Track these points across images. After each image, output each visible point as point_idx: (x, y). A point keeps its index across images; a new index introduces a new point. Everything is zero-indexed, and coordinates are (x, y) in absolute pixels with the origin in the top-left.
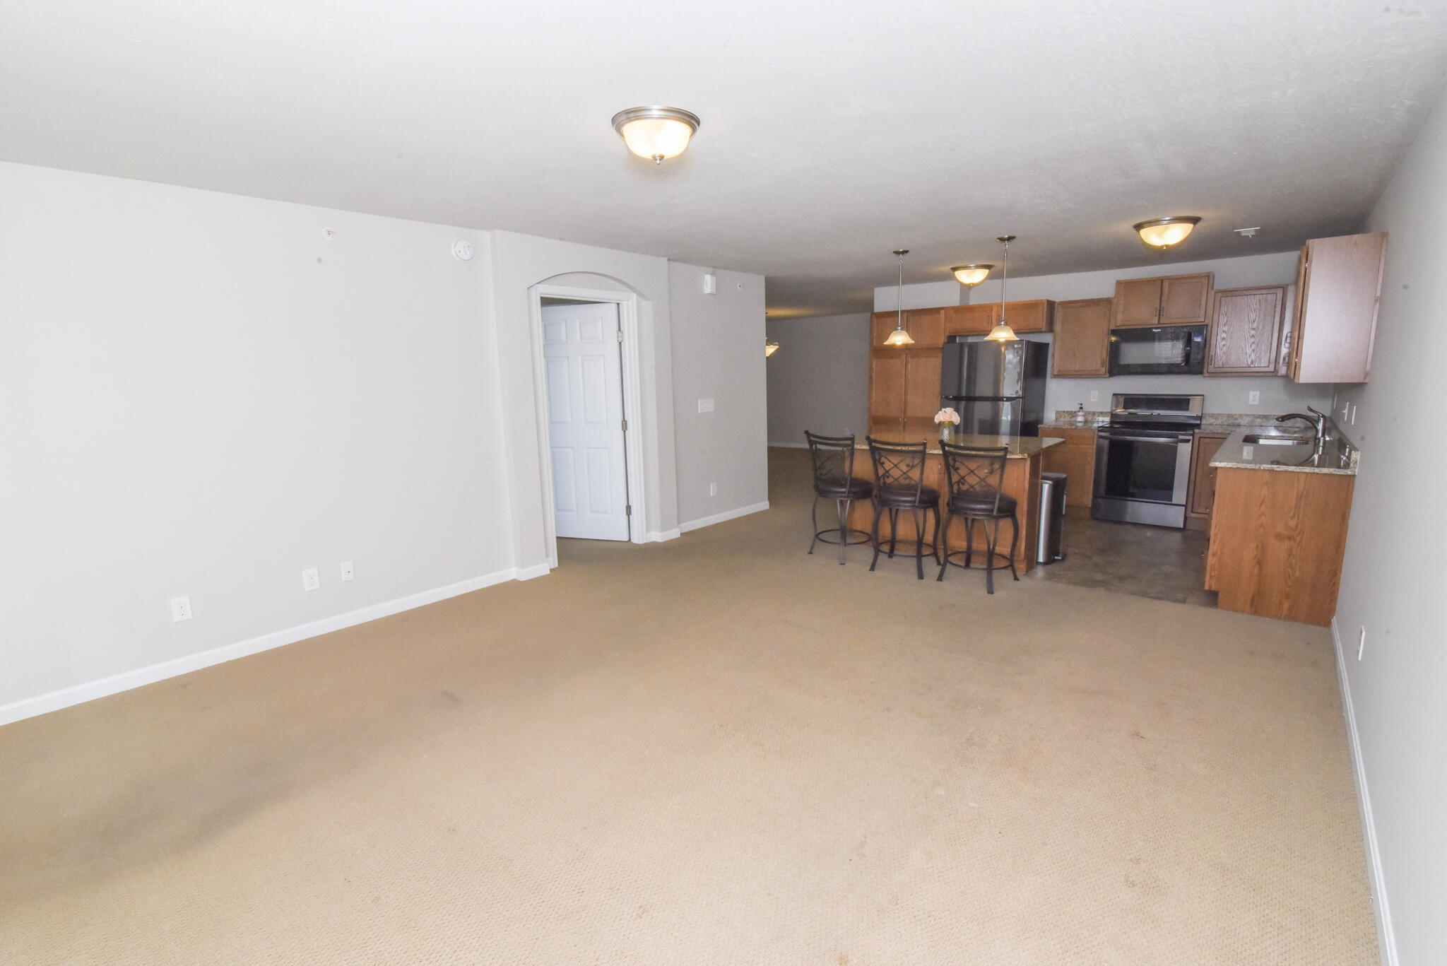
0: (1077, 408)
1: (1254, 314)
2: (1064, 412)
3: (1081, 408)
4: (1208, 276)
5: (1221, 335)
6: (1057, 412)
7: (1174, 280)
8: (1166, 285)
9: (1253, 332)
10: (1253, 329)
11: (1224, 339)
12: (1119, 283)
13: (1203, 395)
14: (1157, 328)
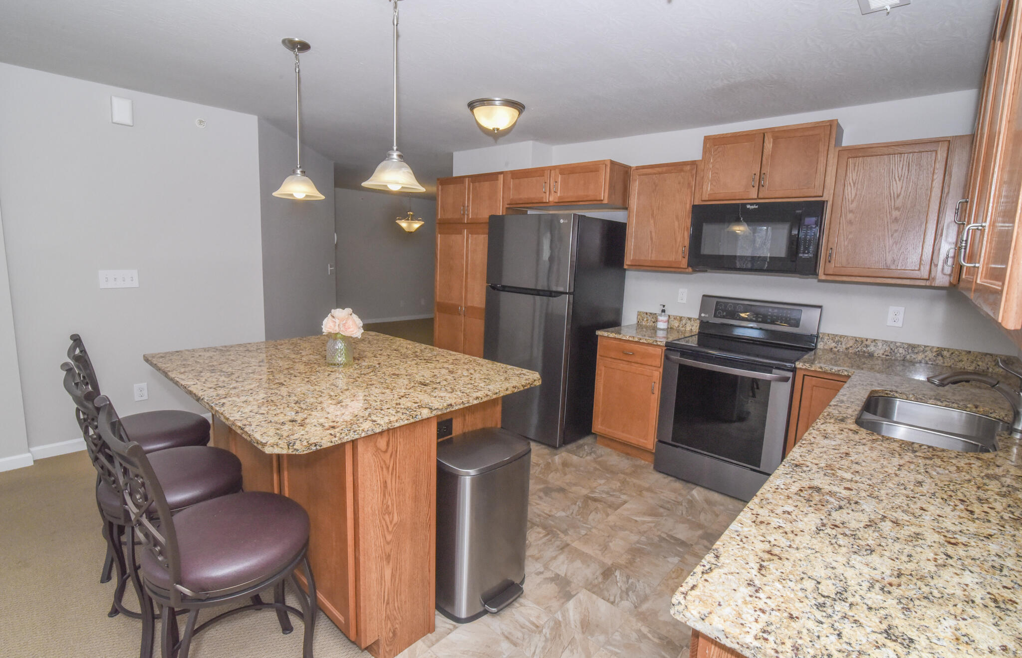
0: (657, 310)
1: (899, 184)
2: (647, 314)
3: (663, 311)
4: (831, 126)
5: (846, 216)
6: (639, 313)
7: (779, 134)
8: (769, 145)
9: (896, 214)
10: (897, 209)
11: (850, 223)
12: (707, 139)
13: (820, 307)
14: (752, 204)
